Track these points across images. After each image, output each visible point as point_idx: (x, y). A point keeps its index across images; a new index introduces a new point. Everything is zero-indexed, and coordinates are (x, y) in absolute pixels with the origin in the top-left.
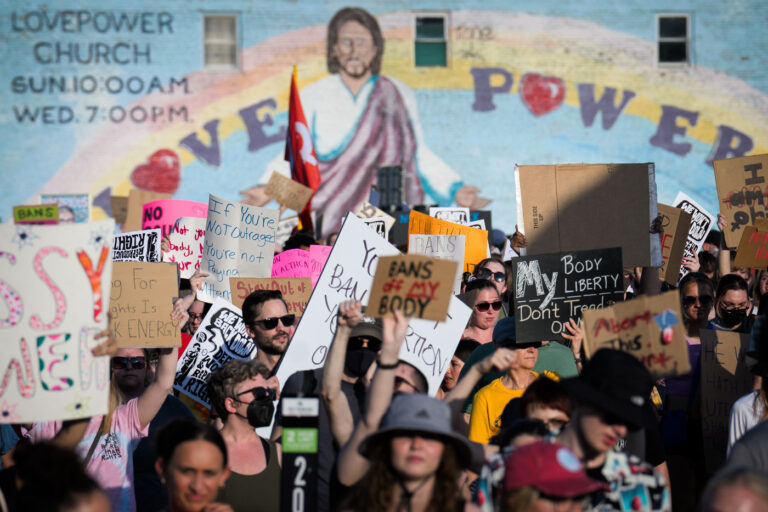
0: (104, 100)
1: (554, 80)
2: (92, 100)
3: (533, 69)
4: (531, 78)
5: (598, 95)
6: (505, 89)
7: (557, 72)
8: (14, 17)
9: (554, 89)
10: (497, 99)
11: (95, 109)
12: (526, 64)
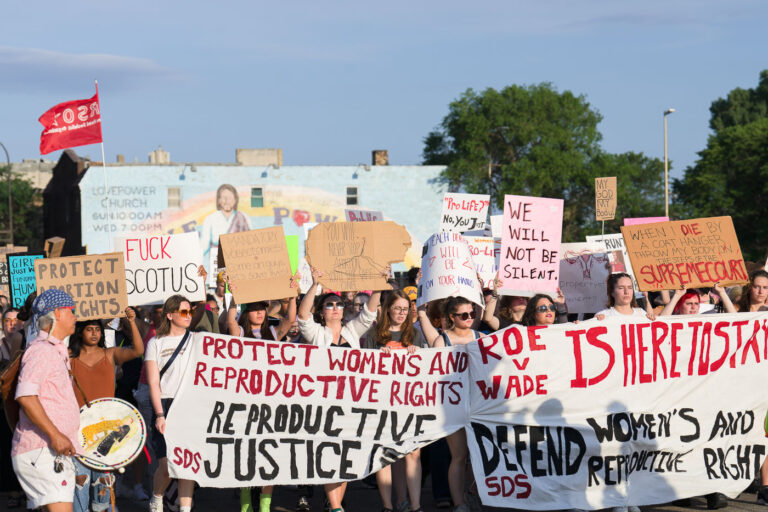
0: (129, 222)
1: (306, 212)
2: (124, 222)
3: (298, 208)
4: (297, 212)
5: (323, 218)
6: (287, 216)
7: (307, 209)
8: (93, 189)
9: (306, 216)
10: (284, 220)
11: (125, 226)
12: (294, 206)
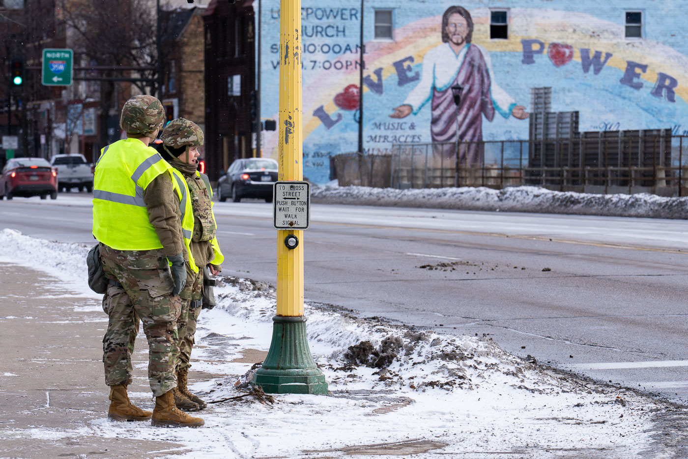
0: (320, 57)
1: (567, 47)
2: (313, 57)
3: (556, 41)
4: (554, 45)
5: (591, 55)
6: (540, 51)
7: (569, 42)
8: (272, 11)
9: (567, 51)
10: (535, 56)
11: (315, 62)
